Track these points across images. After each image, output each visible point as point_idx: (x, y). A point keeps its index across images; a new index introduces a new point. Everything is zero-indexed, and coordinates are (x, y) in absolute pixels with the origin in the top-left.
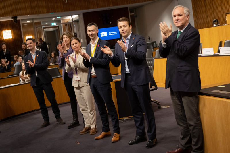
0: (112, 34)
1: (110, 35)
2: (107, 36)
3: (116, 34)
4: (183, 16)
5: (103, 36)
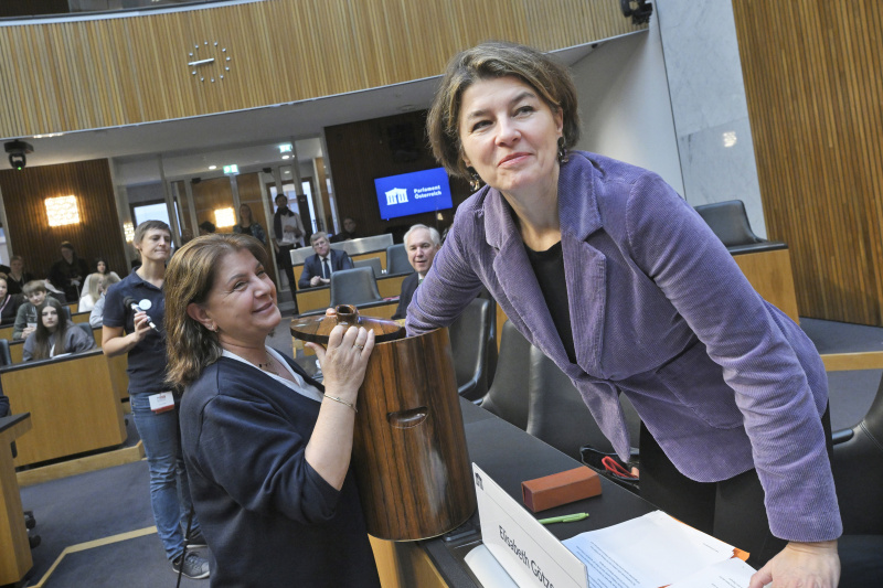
0: (425, 196)
1: (417, 197)
2: (407, 201)
3: (440, 193)
5: (396, 202)
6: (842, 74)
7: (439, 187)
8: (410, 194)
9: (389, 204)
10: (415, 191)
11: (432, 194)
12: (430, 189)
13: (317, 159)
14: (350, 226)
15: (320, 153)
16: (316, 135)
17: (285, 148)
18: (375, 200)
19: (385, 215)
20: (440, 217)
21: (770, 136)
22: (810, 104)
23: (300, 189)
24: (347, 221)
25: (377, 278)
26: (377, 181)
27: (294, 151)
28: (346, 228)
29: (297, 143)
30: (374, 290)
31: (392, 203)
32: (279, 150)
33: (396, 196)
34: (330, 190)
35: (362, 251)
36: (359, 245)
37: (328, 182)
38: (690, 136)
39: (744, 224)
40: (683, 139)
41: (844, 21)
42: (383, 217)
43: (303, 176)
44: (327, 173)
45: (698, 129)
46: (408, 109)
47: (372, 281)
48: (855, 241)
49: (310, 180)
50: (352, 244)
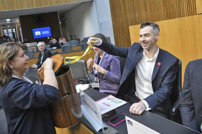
0: (45, 33)
1: (43, 33)
3: (48, 33)
4: (43, 46)
5: (38, 35)
6: (127, 13)
7: (48, 31)
8: (41, 33)
9: (36, 35)
10: (42, 32)
11: (47, 33)
12: (46, 32)
13: (17, 23)
14: (26, 40)
15: (18, 21)
16: (17, 18)
17: (8, 20)
18: (32, 34)
19: (35, 38)
20: (48, 38)
21: (115, 24)
22: (122, 18)
23: (13, 30)
24: (25, 39)
25: (34, 52)
26: (33, 30)
27: (11, 21)
28: (25, 40)
29: (12, 19)
30: (33, 55)
31: (37, 35)
32: (6, 20)
33: (38, 33)
34: (21, 30)
35: (29, 46)
36: (28, 45)
37: (20, 29)
38: (101, 23)
39: (110, 41)
40: (100, 23)
41: (127, 4)
42: (34, 38)
43: (13, 27)
44: (20, 26)
45: (103, 22)
46: (41, 13)
47: (33, 53)
48: (129, 45)
49: (15, 28)
50: (27, 44)
